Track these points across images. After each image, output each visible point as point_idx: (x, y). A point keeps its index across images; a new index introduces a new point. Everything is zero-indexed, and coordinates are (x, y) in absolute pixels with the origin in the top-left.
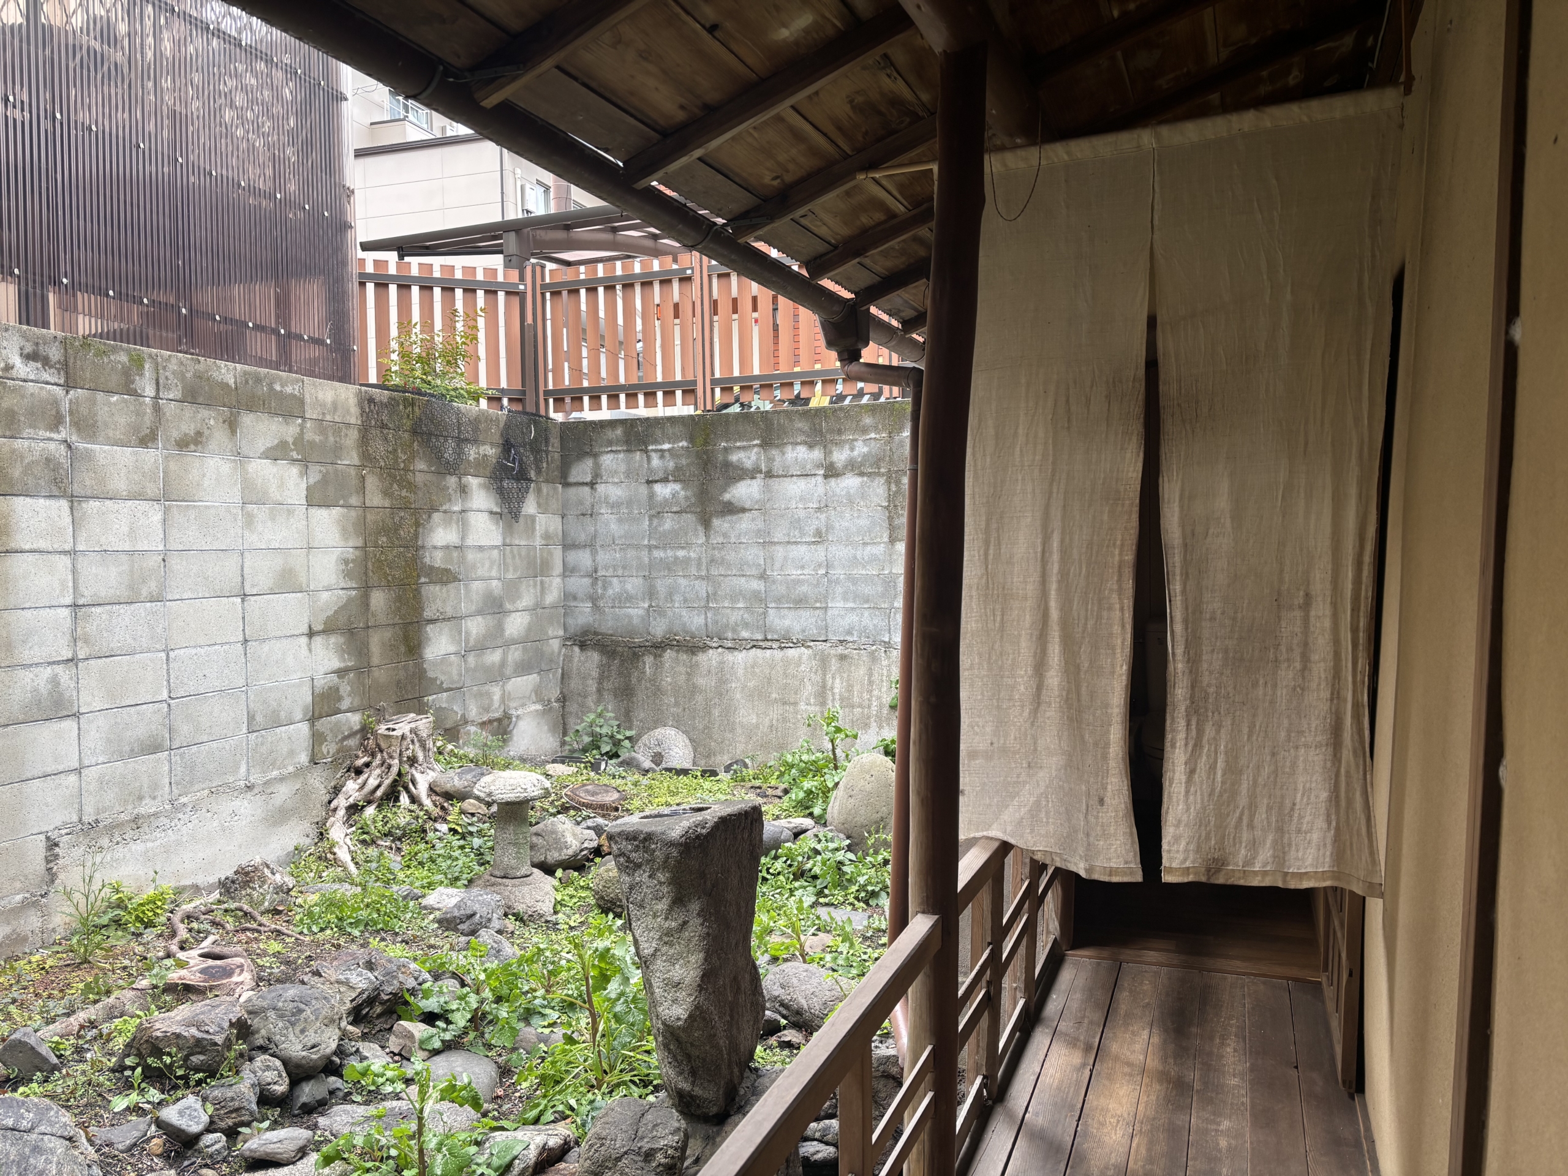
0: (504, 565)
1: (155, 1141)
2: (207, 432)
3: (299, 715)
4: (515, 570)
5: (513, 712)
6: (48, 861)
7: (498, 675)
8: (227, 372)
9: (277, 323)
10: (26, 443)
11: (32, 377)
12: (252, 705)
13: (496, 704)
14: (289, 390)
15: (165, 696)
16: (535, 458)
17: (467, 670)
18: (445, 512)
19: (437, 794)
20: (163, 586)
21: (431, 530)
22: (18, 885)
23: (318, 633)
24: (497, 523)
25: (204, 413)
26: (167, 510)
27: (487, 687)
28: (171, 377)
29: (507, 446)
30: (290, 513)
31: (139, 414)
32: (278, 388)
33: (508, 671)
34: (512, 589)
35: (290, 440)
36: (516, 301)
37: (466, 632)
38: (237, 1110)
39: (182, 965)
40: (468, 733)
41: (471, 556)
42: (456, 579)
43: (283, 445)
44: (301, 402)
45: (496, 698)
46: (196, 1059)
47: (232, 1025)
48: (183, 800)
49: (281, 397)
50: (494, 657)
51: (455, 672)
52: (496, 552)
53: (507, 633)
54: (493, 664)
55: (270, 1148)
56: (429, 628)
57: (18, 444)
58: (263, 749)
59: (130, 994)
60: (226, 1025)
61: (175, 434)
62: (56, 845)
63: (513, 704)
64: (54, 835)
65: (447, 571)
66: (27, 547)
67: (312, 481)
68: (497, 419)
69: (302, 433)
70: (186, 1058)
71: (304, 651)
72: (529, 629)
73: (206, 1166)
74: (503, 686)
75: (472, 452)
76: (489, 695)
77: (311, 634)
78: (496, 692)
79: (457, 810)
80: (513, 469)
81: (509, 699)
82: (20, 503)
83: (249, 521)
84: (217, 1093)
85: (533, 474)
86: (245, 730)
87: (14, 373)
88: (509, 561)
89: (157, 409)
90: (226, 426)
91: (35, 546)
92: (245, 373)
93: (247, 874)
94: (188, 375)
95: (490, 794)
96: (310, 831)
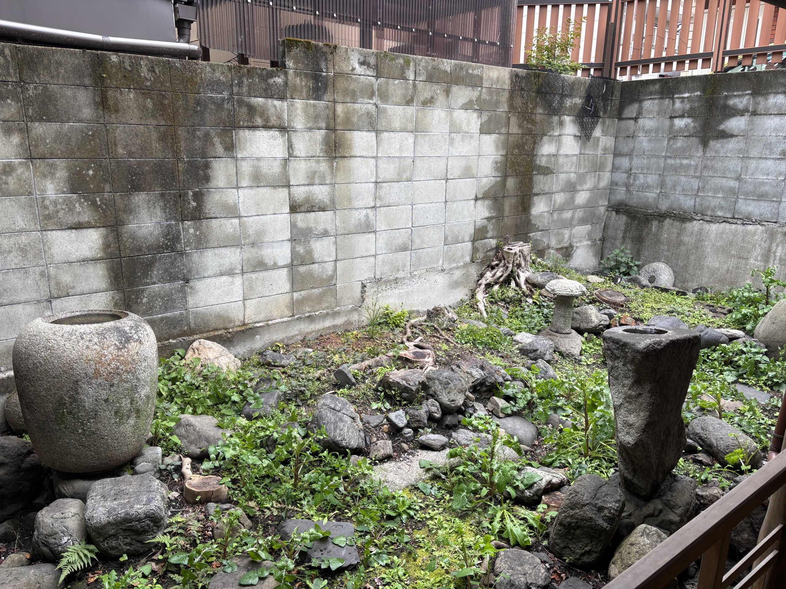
0: (579, 165)
1: (385, 426)
2: (436, 97)
3: (467, 239)
4: (585, 168)
5: (575, 244)
6: (362, 293)
7: (569, 224)
8: (447, 65)
9: (474, 35)
10: (359, 105)
11: (363, 73)
12: (446, 232)
13: (566, 240)
14: (475, 72)
15: (410, 226)
16: (604, 104)
17: (553, 221)
18: (550, 136)
19: (529, 284)
20: (412, 174)
21: (542, 146)
22: (350, 301)
23: (480, 199)
24: (578, 142)
25: (435, 87)
26: (416, 137)
27: (562, 230)
28: (422, 69)
29: (588, 98)
30: (471, 137)
31: (407, 89)
32: (470, 72)
33: (574, 223)
34: (581, 178)
35: (474, 99)
36: (606, 9)
37: (554, 201)
38: (419, 421)
39: (407, 348)
40: (549, 253)
41: (561, 160)
42: (552, 173)
43: (470, 102)
44: (481, 78)
45: (567, 236)
46: (405, 395)
47: (419, 383)
48: (415, 273)
49: (472, 76)
50: (568, 215)
51: (546, 221)
52: (575, 158)
53: (576, 202)
54: (567, 218)
55: (430, 442)
56: (535, 198)
57: (357, 106)
58: (450, 254)
59: (385, 357)
60: (417, 383)
61: (422, 99)
62: (365, 286)
63: (575, 240)
64: (364, 282)
65: (548, 168)
66: (358, 155)
67: (483, 121)
68: (585, 82)
69: (480, 95)
70: (401, 393)
71: (472, 207)
72: (589, 200)
73: (404, 442)
74: (571, 230)
75: (568, 102)
76: (563, 235)
77: (476, 199)
78: (567, 233)
79: (538, 293)
80: (590, 111)
81: (573, 237)
82: (356, 133)
83: (452, 142)
84: (411, 411)
85: (601, 114)
86: (443, 244)
87: (355, 72)
88: (582, 163)
89: (414, 86)
90: (445, 93)
91: (361, 154)
92: (456, 65)
93: (437, 311)
94: (429, 68)
95: (553, 290)
96: (468, 293)
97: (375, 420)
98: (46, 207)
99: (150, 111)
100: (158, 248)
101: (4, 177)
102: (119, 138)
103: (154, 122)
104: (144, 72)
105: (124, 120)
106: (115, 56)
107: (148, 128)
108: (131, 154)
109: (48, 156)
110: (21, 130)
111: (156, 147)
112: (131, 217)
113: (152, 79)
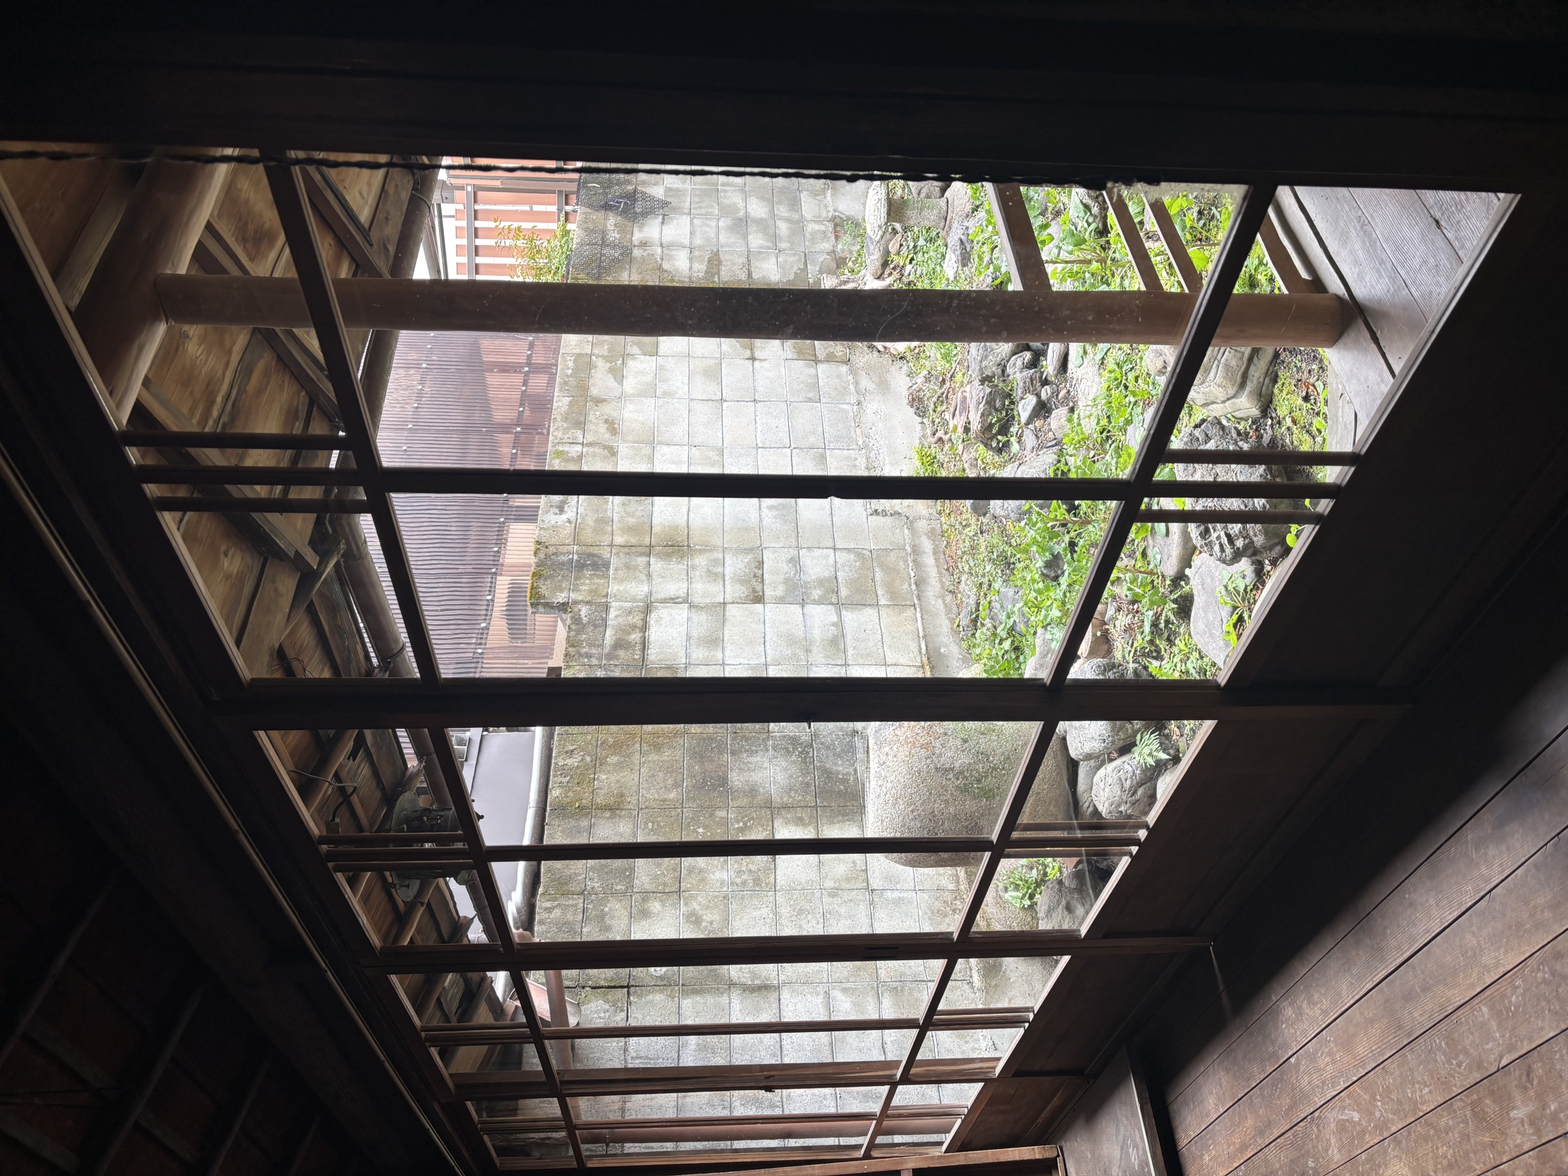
0: (707, 216)
1: (1037, 424)
2: (606, 417)
3: (812, 371)
4: (712, 207)
5: (830, 214)
6: (886, 515)
7: (798, 226)
8: (561, 403)
9: (520, 372)
10: (615, 514)
11: (575, 510)
12: (801, 399)
13: (823, 228)
14: (571, 364)
15: (788, 451)
16: (617, 184)
17: (791, 249)
18: (662, 259)
19: (883, 273)
20: (713, 448)
21: (677, 271)
22: (898, 531)
23: (752, 353)
24: (671, 218)
25: (591, 417)
26: (660, 443)
27: (807, 235)
28: (567, 436)
29: (606, 207)
30: (662, 368)
31: (594, 455)
32: (570, 372)
33: (796, 216)
34: (727, 210)
35: (608, 365)
36: (480, 194)
37: (761, 248)
38: (1032, 380)
39: (955, 428)
40: (843, 251)
41: (698, 241)
42: (717, 254)
43: (611, 370)
44: (579, 355)
45: (817, 227)
46: (998, 404)
47: (982, 384)
48: (860, 442)
49: (576, 370)
50: (783, 228)
51: (792, 259)
52: (696, 222)
53: (764, 216)
54: (789, 228)
55: (1056, 358)
56: (755, 276)
57: (616, 519)
58: (833, 393)
59: (965, 455)
60: (981, 387)
61: (607, 436)
62: (876, 511)
63: (824, 214)
64: (870, 511)
65: (710, 260)
66: (686, 517)
67: (639, 352)
68: (584, 213)
69: (602, 356)
70: (997, 410)
71: (766, 364)
72: (762, 198)
73: (1057, 395)
74: (808, 222)
75: (614, 235)
76: (814, 233)
77: (753, 359)
78: (811, 227)
79: (896, 258)
80: (625, 203)
81: (819, 216)
82: (656, 520)
83: (668, 394)
84: (1019, 393)
85: (630, 188)
86: (818, 404)
87: (573, 519)
88: (703, 211)
89: (590, 445)
90: (600, 404)
91: (686, 514)
92: (561, 390)
93: (913, 400)
94: (565, 426)
95: (880, 227)
96: (898, 366)
97: (1030, 440)
98: (744, 883)
99: (622, 759)
100: (806, 763)
101: (704, 924)
102: (656, 796)
103: (637, 755)
104: (573, 761)
105: (634, 788)
106: (553, 792)
107: (644, 763)
108: (677, 785)
109: (677, 874)
110: (645, 900)
111: (668, 756)
112: (761, 790)
113: (582, 753)
